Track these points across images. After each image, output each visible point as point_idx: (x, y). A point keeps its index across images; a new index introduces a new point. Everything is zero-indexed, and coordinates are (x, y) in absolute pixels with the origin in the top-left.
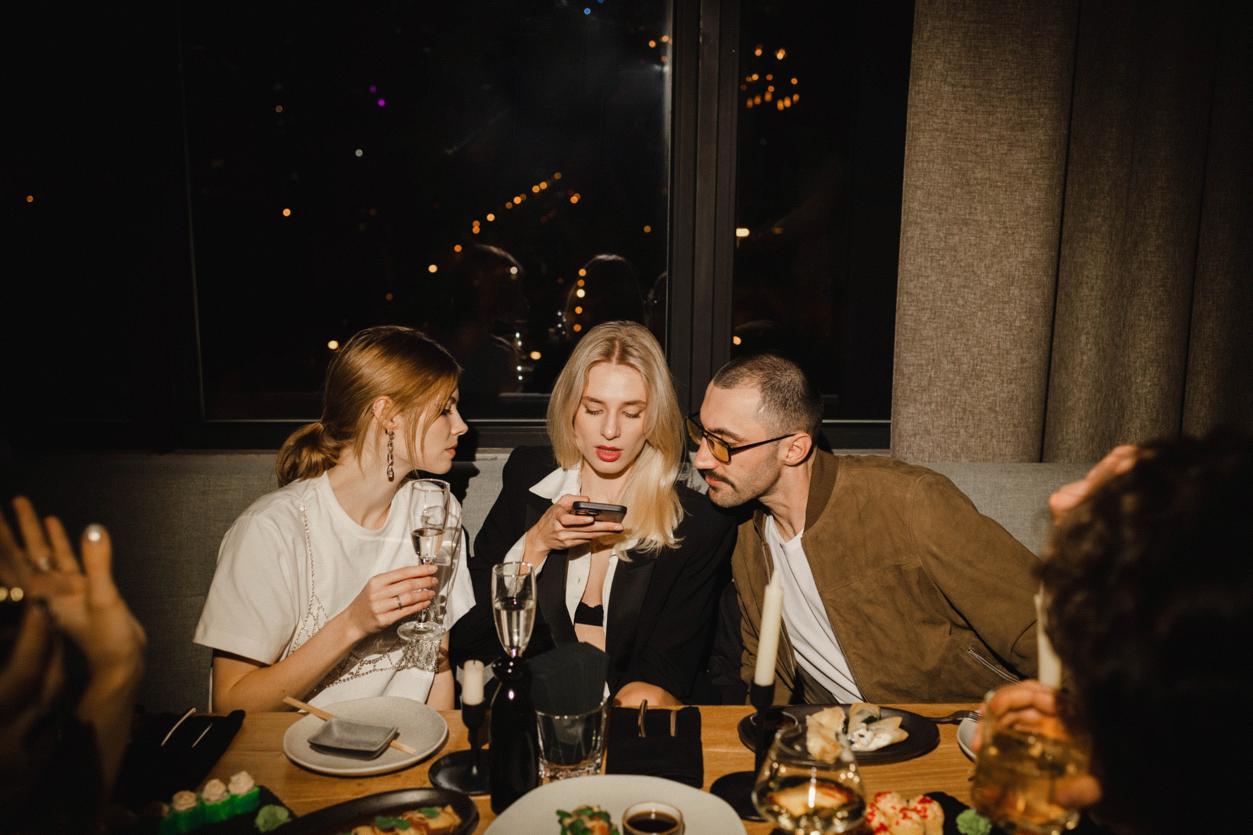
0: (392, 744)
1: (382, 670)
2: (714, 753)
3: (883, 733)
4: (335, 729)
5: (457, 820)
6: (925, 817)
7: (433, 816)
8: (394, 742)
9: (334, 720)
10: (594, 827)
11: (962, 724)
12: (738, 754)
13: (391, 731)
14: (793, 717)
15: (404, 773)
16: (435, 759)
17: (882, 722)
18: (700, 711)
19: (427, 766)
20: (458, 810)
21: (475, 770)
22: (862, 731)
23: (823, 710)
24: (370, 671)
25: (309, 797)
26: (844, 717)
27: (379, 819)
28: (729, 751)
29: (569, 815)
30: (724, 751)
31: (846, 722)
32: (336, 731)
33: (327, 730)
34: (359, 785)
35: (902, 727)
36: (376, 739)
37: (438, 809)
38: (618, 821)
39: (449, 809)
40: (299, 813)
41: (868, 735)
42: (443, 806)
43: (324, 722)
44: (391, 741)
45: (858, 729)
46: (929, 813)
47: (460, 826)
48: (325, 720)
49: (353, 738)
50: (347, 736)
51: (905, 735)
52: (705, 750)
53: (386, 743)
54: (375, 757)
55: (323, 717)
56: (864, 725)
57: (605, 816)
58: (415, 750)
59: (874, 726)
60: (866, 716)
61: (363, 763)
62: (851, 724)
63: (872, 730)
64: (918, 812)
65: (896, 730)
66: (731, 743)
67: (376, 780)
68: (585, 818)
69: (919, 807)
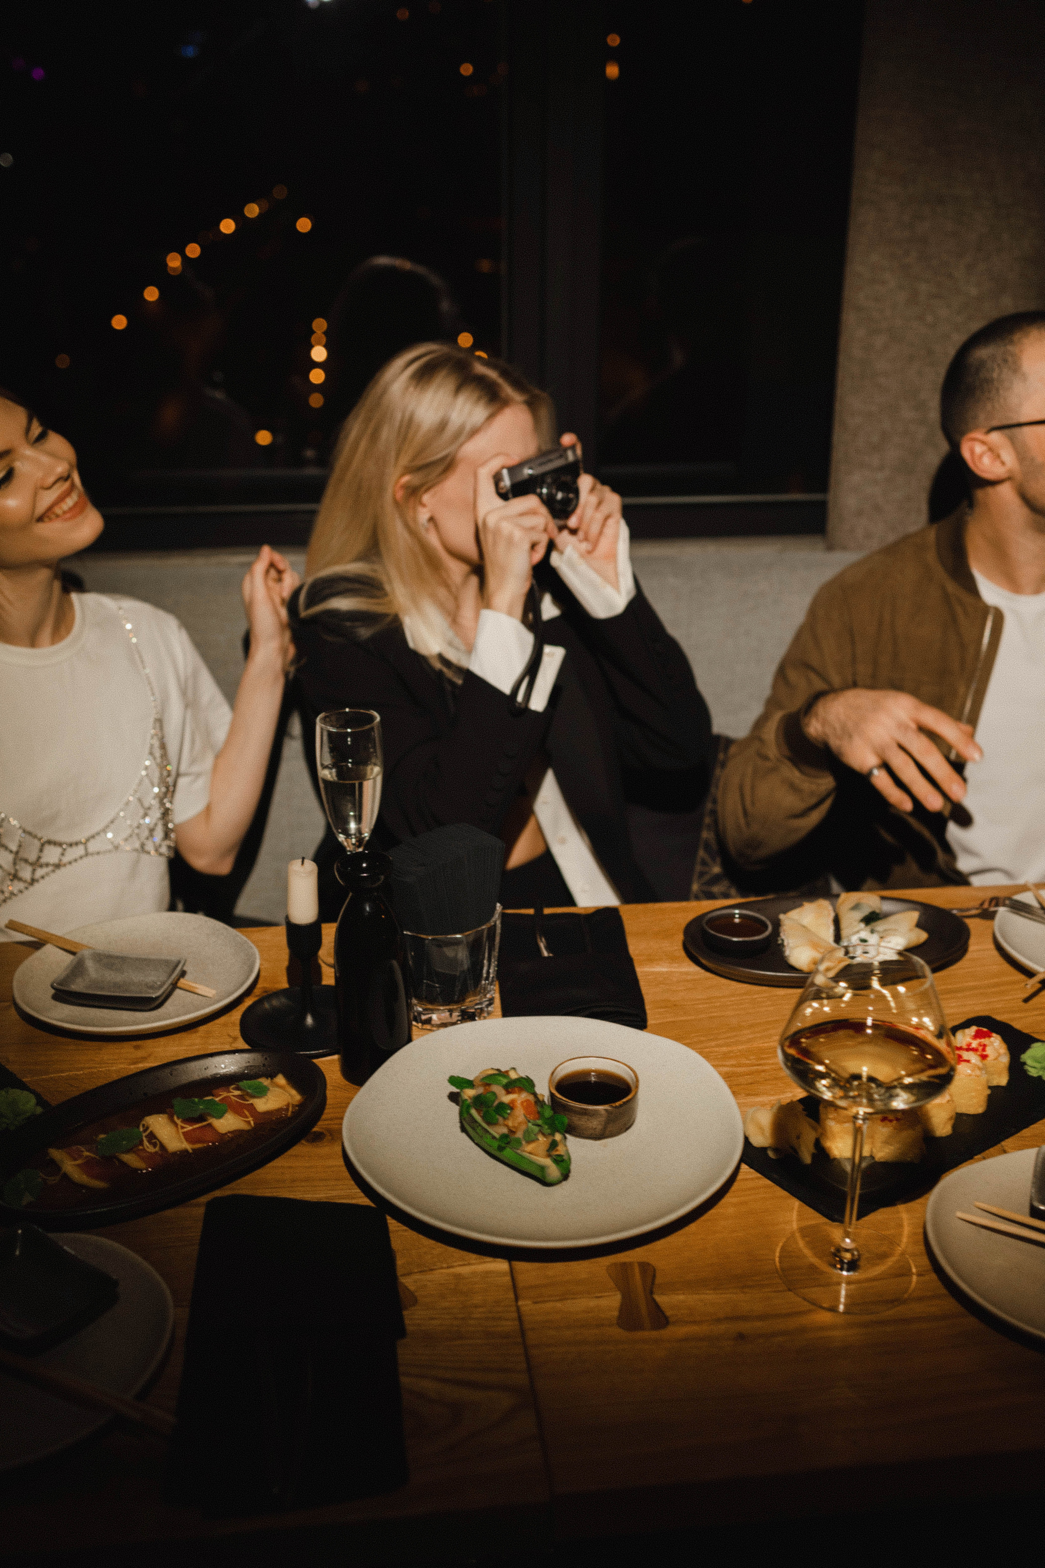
0: (179, 984)
1: (98, 853)
2: (653, 973)
3: (894, 935)
4: (90, 964)
5: (294, 1096)
6: (984, 1057)
7: (261, 1092)
8: (182, 980)
9: (86, 953)
10: (513, 1101)
11: (998, 917)
12: (687, 973)
13: (177, 966)
14: (763, 918)
15: (202, 1029)
16: (248, 1002)
17: (892, 919)
18: (621, 913)
19: (236, 1015)
20: (295, 1081)
21: (309, 1020)
22: (864, 934)
23: (801, 905)
24: (81, 858)
25: (62, 1072)
26: (832, 915)
27: (177, 1102)
28: (673, 970)
29: (470, 1084)
30: (665, 970)
31: (837, 922)
32: (92, 968)
33: (78, 969)
34: (137, 1048)
35: (919, 925)
36: (155, 979)
37: (265, 1082)
38: (543, 1090)
39: (281, 1080)
40: (55, 1100)
41: (873, 939)
42: (272, 1076)
43: (71, 957)
44: (178, 979)
45: (858, 932)
46: (989, 1051)
47: (301, 1106)
48: (74, 953)
49: (118, 978)
50: (111, 976)
51: (923, 936)
52: (641, 970)
53: (172, 984)
54: (153, 1006)
55: (68, 947)
56: (862, 925)
57: (526, 1084)
58: (214, 992)
59: (880, 926)
60: (865, 912)
61: (139, 1015)
62: (844, 924)
63: (878, 932)
64: (975, 1050)
65: (911, 930)
66: (673, 959)
67: (162, 1040)
68: (497, 1089)
69: (975, 1044)
